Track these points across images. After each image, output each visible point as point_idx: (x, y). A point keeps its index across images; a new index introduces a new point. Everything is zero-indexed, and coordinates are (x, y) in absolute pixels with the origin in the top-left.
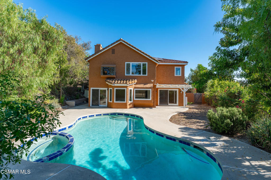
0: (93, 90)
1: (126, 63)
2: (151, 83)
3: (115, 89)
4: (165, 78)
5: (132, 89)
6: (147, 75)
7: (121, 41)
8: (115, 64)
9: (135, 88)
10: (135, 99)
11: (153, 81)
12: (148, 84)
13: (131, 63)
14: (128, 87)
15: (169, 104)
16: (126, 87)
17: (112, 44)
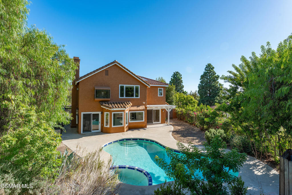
0: (84, 115)
1: (120, 85)
2: (143, 105)
3: (113, 113)
4: (151, 98)
5: (127, 112)
6: (139, 97)
7: (116, 63)
8: (109, 86)
9: (130, 111)
10: (130, 122)
11: (144, 103)
12: (141, 106)
13: (125, 86)
14: (125, 111)
15: (154, 123)
16: (124, 111)
17: (106, 66)
